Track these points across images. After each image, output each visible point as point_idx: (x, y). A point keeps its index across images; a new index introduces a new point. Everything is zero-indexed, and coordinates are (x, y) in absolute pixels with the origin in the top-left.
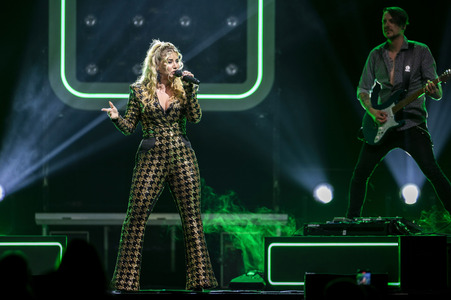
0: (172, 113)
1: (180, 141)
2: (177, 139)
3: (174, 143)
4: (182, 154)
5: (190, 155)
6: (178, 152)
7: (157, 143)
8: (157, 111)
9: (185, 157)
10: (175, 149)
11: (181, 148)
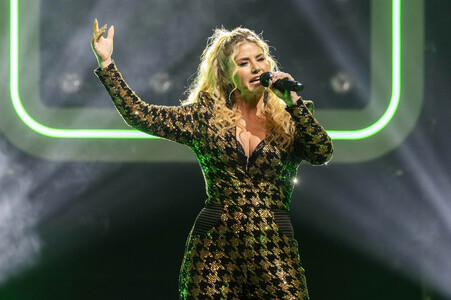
0: (260, 161)
1: (269, 220)
2: (264, 214)
3: (257, 220)
4: (270, 246)
5: (287, 250)
6: (264, 240)
7: (225, 217)
8: (229, 151)
9: (277, 251)
10: (257, 234)
11: (270, 234)
